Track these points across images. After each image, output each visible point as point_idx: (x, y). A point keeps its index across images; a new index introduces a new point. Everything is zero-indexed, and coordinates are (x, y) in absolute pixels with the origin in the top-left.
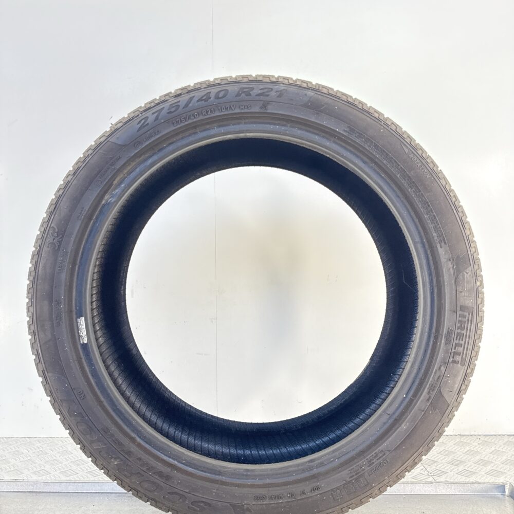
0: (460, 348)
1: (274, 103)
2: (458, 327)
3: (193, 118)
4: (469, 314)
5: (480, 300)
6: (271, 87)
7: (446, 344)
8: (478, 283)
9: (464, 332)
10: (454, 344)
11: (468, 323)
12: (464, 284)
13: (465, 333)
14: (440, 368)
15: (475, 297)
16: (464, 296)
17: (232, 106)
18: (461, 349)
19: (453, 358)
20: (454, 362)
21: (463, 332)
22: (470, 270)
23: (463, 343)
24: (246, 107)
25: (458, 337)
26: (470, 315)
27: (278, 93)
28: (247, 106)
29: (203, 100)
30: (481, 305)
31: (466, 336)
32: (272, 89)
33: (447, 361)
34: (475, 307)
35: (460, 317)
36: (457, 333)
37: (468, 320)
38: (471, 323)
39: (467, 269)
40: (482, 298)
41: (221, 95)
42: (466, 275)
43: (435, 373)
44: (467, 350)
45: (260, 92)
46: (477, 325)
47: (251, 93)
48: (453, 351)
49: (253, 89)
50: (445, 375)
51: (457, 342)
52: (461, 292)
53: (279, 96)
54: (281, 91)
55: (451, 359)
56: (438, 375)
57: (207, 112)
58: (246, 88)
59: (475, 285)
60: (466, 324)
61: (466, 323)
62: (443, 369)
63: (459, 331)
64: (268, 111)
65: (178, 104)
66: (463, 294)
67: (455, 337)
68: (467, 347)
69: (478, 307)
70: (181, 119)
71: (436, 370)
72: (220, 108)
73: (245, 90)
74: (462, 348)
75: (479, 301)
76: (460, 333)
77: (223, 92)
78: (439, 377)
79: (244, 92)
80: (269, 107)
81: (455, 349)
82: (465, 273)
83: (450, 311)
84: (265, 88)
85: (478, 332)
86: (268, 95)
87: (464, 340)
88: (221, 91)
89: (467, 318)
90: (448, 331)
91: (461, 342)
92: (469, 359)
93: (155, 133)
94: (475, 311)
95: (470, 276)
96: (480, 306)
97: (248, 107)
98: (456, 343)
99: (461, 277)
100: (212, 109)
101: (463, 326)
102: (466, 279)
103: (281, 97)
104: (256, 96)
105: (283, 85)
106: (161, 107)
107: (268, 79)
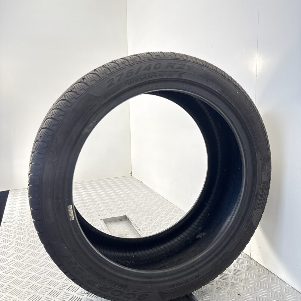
1: (186, 74)
2: (261, 191)
3: (140, 80)
4: (266, 185)
6: (185, 63)
7: (255, 200)
12: (266, 171)
17: (163, 74)
22: (269, 164)
27: (188, 68)
29: (147, 69)
31: (264, 195)
32: (185, 65)
33: (256, 207)
35: (262, 187)
36: (261, 194)
37: (266, 188)
41: (157, 66)
42: (267, 167)
45: (178, 66)
47: (174, 66)
48: (258, 203)
49: (175, 64)
50: (254, 214)
51: (260, 198)
54: (190, 66)
56: (251, 214)
57: (149, 77)
58: (171, 63)
62: (253, 211)
64: (182, 78)
65: (132, 71)
66: (265, 176)
70: (133, 81)
72: (156, 75)
73: (171, 65)
74: (262, 201)
80: (183, 75)
84: (182, 64)
86: (183, 69)
87: (263, 198)
88: (157, 64)
90: (257, 194)
93: (118, 90)
97: (171, 75)
100: (152, 75)
103: (190, 70)
104: (177, 68)
105: (190, 62)
106: (122, 72)
107: (182, 58)
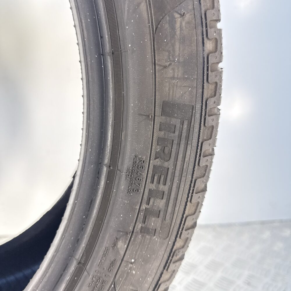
0: (159, 200)
2: (157, 153)
4: (182, 123)
5: (212, 87)
7: (129, 192)
8: (209, 46)
9: (170, 165)
10: (147, 191)
11: (179, 144)
12: (173, 46)
13: (171, 168)
14: (115, 244)
15: (200, 80)
16: (173, 78)
18: (161, 203)
19: (144, 222)
20: (145, 231)
21: (166, 164)
22: (190, 7)
23: (166, 188)
25: (156, 178)
26: (185, 126)
30: (213, 100)
31: (174, 174)
33: (131, 229)
34: (198, 106)
35: (160, 130)
36: (154, 166)
37: (180, 136)
38: (187, 144)
39: (183, 5)
40: (216, 83)
42: (179, 20)
43: (104, 255)
44: (175, 205)
46: (200, 146)
48: (144, 207)
50: (125, 259)
51: (153, 187)
52: (165, 67)
55: (139, 225)
56: (111, 257)
59: (201, 48)
60: (175, 147)
61: (175, 142)
62: (121, 245)
63: (158, 162)
66: (170, 72)
67: (150, 175)
68: (176, 199)
69: (205, 104)
71: (107, 249)
74: (164, 200)
75: (209, 89)
76: (160, 167)
78: (113, 263)
81: (148, 203)
82: (177, 15)
83: (140, 115)
85: (203, 163)
87: (168, 183)
89: (177, 133)
90: (134, 163)
91: (161, 187)
92: (178, 222)
94: (198, 116)
95: (188, 23)
96: (211, 103)
98: (150, 190)
99: (167, 26)
101: (167, 150)
102: (178, 32)
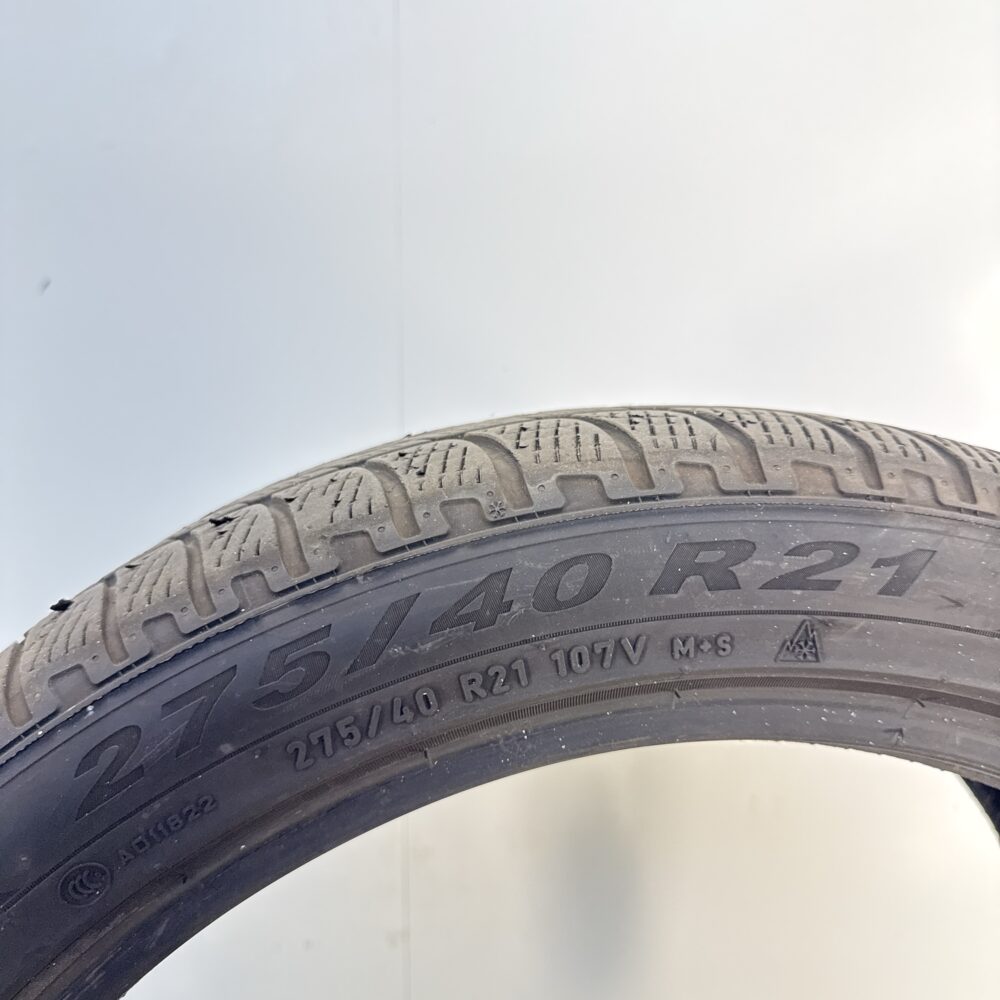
1: (863, 622)
3: (409, 715)
6: (848, 534)
17: (628, 646)
24: (706, 646)
27: (889, 572)
28: (714, 642)
29: (468, 618)
32: (854, 550)
41: (571, 584)
45: (787, 565)
47: (741, 571)
49: (745, 549)
53: (893, 589)
54: (901, 559)
57: (489, 683)
58: (711, 546)
64: (830, 663)
65: (319, 645)
70: (335, 731)
72: (559, 656)
73: (703, 557)
77: (580, 571)
79: (700, 569)
80: (832, 641)
84: (819, 546)
86: (831, 585)
88: (567, 564)
93: (185, 817)
97: (716, 648)
100: (519, 665)
103: (900, 593)
104: (764, 587)
105: (905, 522)
106: (223, 663)
107: (825, 478)
